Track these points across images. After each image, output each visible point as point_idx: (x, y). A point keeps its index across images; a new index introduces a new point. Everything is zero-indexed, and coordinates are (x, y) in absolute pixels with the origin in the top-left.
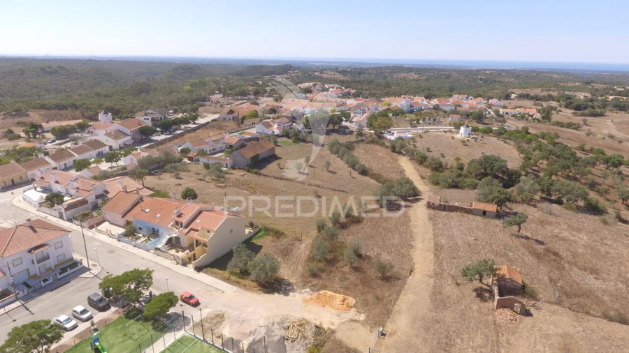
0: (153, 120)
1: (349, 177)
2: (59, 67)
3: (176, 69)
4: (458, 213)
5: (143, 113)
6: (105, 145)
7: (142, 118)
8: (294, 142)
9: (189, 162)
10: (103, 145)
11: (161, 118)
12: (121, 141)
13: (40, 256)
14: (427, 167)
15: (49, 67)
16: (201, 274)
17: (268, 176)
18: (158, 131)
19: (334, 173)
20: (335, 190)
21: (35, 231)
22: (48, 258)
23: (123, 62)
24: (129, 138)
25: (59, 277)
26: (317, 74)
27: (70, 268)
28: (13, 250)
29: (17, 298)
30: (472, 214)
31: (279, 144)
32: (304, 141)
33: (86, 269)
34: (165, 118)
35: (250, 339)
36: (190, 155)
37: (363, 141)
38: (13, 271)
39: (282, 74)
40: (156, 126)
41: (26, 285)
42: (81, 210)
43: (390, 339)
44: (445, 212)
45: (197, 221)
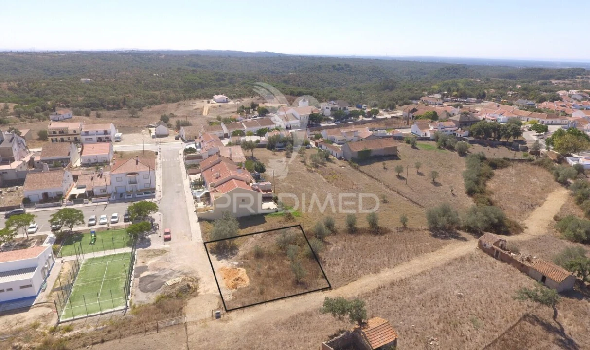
0: (332, 109)
1: (450, 193)
2: (346, 65)
3: (442, 69)
4: (510, 266)
5: (326, 103)
7: (325, 107)
8: (439, 148)
10: (272, 123)
11: (340, 109)
13: (133, 179)
14: (583, 209)
15: (339, 65)
16: (199, 223)
17: (363, 172)
18: (330, 119)
19: (436, 184)
20: (411, 201)
21: (137, 164)
22: (136, 182)
23: (403, 61)
25: (137, 196)
27: (145, 193)
28: (117, 172)
29: (109, 200)
30: (528, 274)
31: (417, 146)
32: (451, 148)
33: (154, 197)
34: (345, 109)
35: (153, 273)
36: (317, 141)
37: (530, 160)
38: (116, 184)
39: (564, 79)
40: (332, 115)
41: (121, 195)
42: (195, 162)
43: (216, 323)
44: (493, 259)
45: (224, 185)
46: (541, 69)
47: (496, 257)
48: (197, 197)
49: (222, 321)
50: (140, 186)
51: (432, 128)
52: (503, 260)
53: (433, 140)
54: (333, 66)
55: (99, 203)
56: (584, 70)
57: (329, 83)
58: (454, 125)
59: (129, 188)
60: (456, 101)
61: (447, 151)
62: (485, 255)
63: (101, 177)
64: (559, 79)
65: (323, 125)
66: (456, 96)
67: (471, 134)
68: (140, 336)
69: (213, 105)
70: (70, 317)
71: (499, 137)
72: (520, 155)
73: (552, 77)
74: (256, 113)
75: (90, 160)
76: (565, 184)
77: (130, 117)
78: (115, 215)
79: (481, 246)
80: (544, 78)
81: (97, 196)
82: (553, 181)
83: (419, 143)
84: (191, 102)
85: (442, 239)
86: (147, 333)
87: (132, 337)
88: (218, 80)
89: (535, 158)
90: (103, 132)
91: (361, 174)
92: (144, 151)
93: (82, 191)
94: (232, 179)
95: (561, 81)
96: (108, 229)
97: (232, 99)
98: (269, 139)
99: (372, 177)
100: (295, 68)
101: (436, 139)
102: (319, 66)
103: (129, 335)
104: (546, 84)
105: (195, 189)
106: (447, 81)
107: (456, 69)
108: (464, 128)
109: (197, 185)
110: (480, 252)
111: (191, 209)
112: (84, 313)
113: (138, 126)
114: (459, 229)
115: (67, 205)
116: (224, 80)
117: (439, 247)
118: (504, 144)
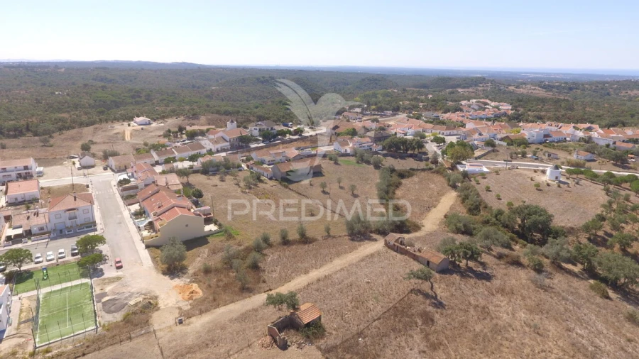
0: (260, 130)
3: (363, 80)
4: (407, 257)
5: (254, 124)
6: (204, 148)
7: (253, 128)
8: (358, 162)
9: (246, 168)
10: (203, 147)
11: (268, 129)
12: (219, 146)
13: (73, 215)
16: (146, 250)
17: (292, 190)
18: (259, 140)
19: (355, 196)
21: (75, 200)
22: (76, 218)
24: (228, 144)
25: (78, 231)
26: (511, 88)
27: (87, 227)
28: (56, 209)
29: (49, 238)
30: (418, 261)
31: (339, 162)
32: (368, 163)
33: (96, 230)
34: (272, 129)
35: (113, 297)
36: (248, 163)
37: (430, 169)
38: (54, 221)
39: (468, 88)
40: (260, 136)
41: (61, 231)
42: (131, 192)
43: (180, 327)
44: (395, 253)
45: (167, 213)
46: (450, 79)
47: (397, 251)
48: (141, 226)
49: (185, 325)
50: (80, 221)
51: (351, 145)
52: (402, 253)
53: (352, 156)
54: (258, 79)
55: (39, 242)
56: (484, 79)
57: (255, 97)
58: (370, 141)
59: (69, 223)
60: (374, 115)
61: (364, 165)
62: (389, 251)
63: (38, 216)
64: (464, 87)
65: (253, 146)
66: (374, 110)
67: (384, 149)
68: (116, 346)
69: (134, 128)
70: (45, 342)
71: (407, 150)
72: (422, 165)
73: (459, 86)
74: (184, 136)
75: (16, 199)
76: (454, 187)
77: (43, 146)
78: (60, 251)
79: (387, 244)
80: (452, 87)
81: (35, 235)
82: (446, 185)
83: (340, 159)
84: (109, 125)
85: (358, 241)
86: (122, 343)
87: (110, 347)
88: (133, 97)
89: (434, 166)
90: (23, 168)
91: (290, 192)
92: (73, 185)
93: (19, 231)
94: (173, 207)
95: (466, 90)
96: (58, 265)
97: (155, 120)
98: (203, 164)
99: (300, 194)
100: (217, 81)
101: (354, 155)
102: (243, 79)
103: (107, 346)
104: (453, 93)
105: (138, 219)
106: (367, 93)
107: (376, 80)
108: (378, 143)
109: (138, 215)
110: (386, 248)
111: (137, 238)
112: (59, 337)
113: (58, 157)
114: (371, 232)
115: (4, 246)
116: (140, 97)
117: (355, 248)
118: (411, 156)
